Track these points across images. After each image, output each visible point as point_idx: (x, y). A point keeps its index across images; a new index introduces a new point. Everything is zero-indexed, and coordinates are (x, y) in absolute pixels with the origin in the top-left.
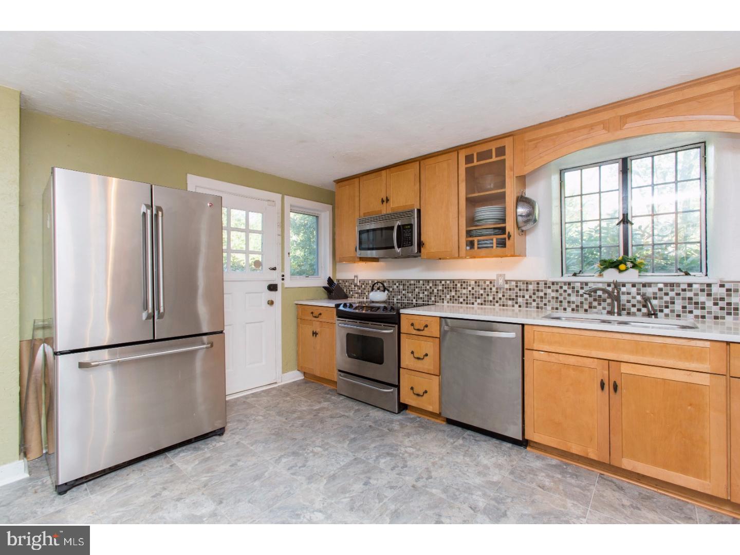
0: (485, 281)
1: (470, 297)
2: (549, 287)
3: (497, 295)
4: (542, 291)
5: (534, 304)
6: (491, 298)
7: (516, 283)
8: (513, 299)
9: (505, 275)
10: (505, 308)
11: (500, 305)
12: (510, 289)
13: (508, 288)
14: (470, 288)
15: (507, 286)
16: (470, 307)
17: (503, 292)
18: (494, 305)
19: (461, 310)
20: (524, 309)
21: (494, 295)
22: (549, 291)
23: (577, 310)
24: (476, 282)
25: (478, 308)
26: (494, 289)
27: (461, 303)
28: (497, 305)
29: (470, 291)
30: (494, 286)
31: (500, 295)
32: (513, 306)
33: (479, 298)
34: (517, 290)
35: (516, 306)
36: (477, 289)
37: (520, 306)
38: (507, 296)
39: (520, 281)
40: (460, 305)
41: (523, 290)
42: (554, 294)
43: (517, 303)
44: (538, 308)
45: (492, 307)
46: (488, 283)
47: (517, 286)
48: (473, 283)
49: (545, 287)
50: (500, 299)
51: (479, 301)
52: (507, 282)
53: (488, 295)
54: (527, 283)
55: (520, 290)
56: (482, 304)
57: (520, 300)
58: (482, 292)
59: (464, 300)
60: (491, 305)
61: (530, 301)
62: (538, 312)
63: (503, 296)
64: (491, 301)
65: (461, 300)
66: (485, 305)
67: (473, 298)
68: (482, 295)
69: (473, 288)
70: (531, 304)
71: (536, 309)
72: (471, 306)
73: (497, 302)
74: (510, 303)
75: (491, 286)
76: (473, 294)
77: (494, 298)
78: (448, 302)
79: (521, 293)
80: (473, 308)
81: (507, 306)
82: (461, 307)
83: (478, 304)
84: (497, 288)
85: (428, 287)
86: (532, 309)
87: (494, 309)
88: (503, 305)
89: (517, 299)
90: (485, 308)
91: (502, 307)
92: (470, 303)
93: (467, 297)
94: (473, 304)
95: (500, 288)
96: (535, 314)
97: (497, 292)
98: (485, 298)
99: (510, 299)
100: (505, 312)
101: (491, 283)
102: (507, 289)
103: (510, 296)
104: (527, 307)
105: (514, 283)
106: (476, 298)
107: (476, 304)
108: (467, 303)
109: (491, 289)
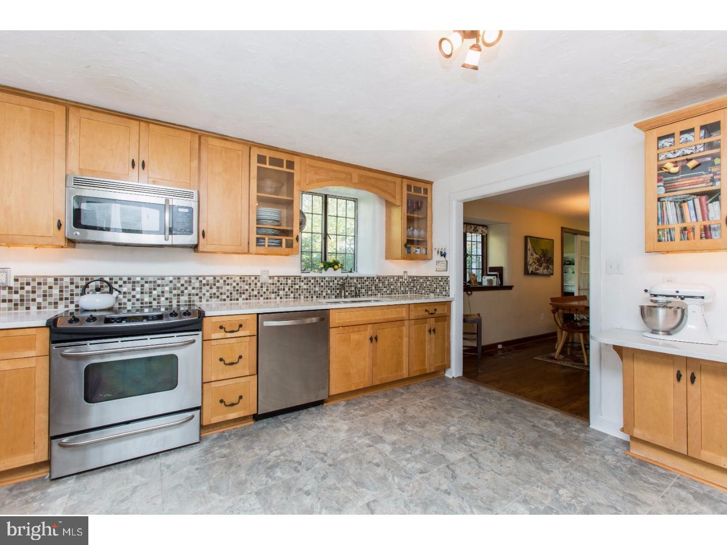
0: (250, 276)
1: (234, 293)
2: (303, 281)
3: (262, 290)
4: (297, 284)
5: (292, 295)
6: (255, 293)
7: (279, 278)
8: (276, 292)
9: (268, 271)
10: (269, 300)
11: (264, 299)
12: (273, 284)
13: (272, 282)
14: (234, 284)
15: (271, 281)
16: (234, 304)
17: (267, 287)
18: (259, 299)
19: (225, 307)
20: (284, 300)
21: (259, 289)
22: (302, 284)
23: (320, 297)
24: (241, 278)
25: (243, 304)
26: (259, 284)
27: (225, 300)
28: (261, 298)
29: (234, 287)
30: (259, 281)
31: (264, 289)
32: (276, 298)
33: (244, 293)
34: (278, 284)
35: (278, 298)
36: (241, 284)
37: (281, 298)
38: (270, 290)
39: (281, 276)
40: (223, 302)
41: (284, 284)
42: (305, 287)
43: (278, 295)
44: (294, 298)
45: (258, 301)
46: (253, 278)
47: (279, 281)
48: (238, 279)
49: (300, 281)
50: (265, 293)
51: (244, 296)
52: (270, 277)
53: (253, 290)
54: (287, 279)
55: (281, 284)
56: (247, 299)
57: (281, 293)
58: (247, 287)
59: (228, 297)
60: (256, 299)
61: (289, 293)
62: (294, 301)
63: (267, 290)
64: (256, 296)
65: (224, 297)
66: (250, 299)
67: (237, 294)
68: (247, 290)
69: (238, 284)
70: (289, 295)
71: (293, 299)
72: (236, 302)
73: (262, 296)
74: (273, 296)
75: (256, 281)
76: (238, 290)
77: (259, 293)
78: (207, 301)
79: (282, 287)
80: (238, 304)
81: (270, 298)
82: (225, 305)
83: (243, 299)
84: (262, 284)
85: (179, 285)
86: (290, 300)
87: (259, 303)
88: (267, 298)
89: (279, 293)
90: (250, 303)
91: (266, 300)
92: (234, 300)
93: (231, 293)
94: (237, 300)
95: (265, 284)
96: (292, 303)
97: (262, 287)
98: (250, 293)
99: (273, 293)
100: (269, 304)
101: (256, 278)
102: (270, 284)
103: (273, 290)
104: (287, 298)
105: (276, 279)
106: (241, 293)
107: (240, 299)
108: (231, 300)
109: (256, 284)
